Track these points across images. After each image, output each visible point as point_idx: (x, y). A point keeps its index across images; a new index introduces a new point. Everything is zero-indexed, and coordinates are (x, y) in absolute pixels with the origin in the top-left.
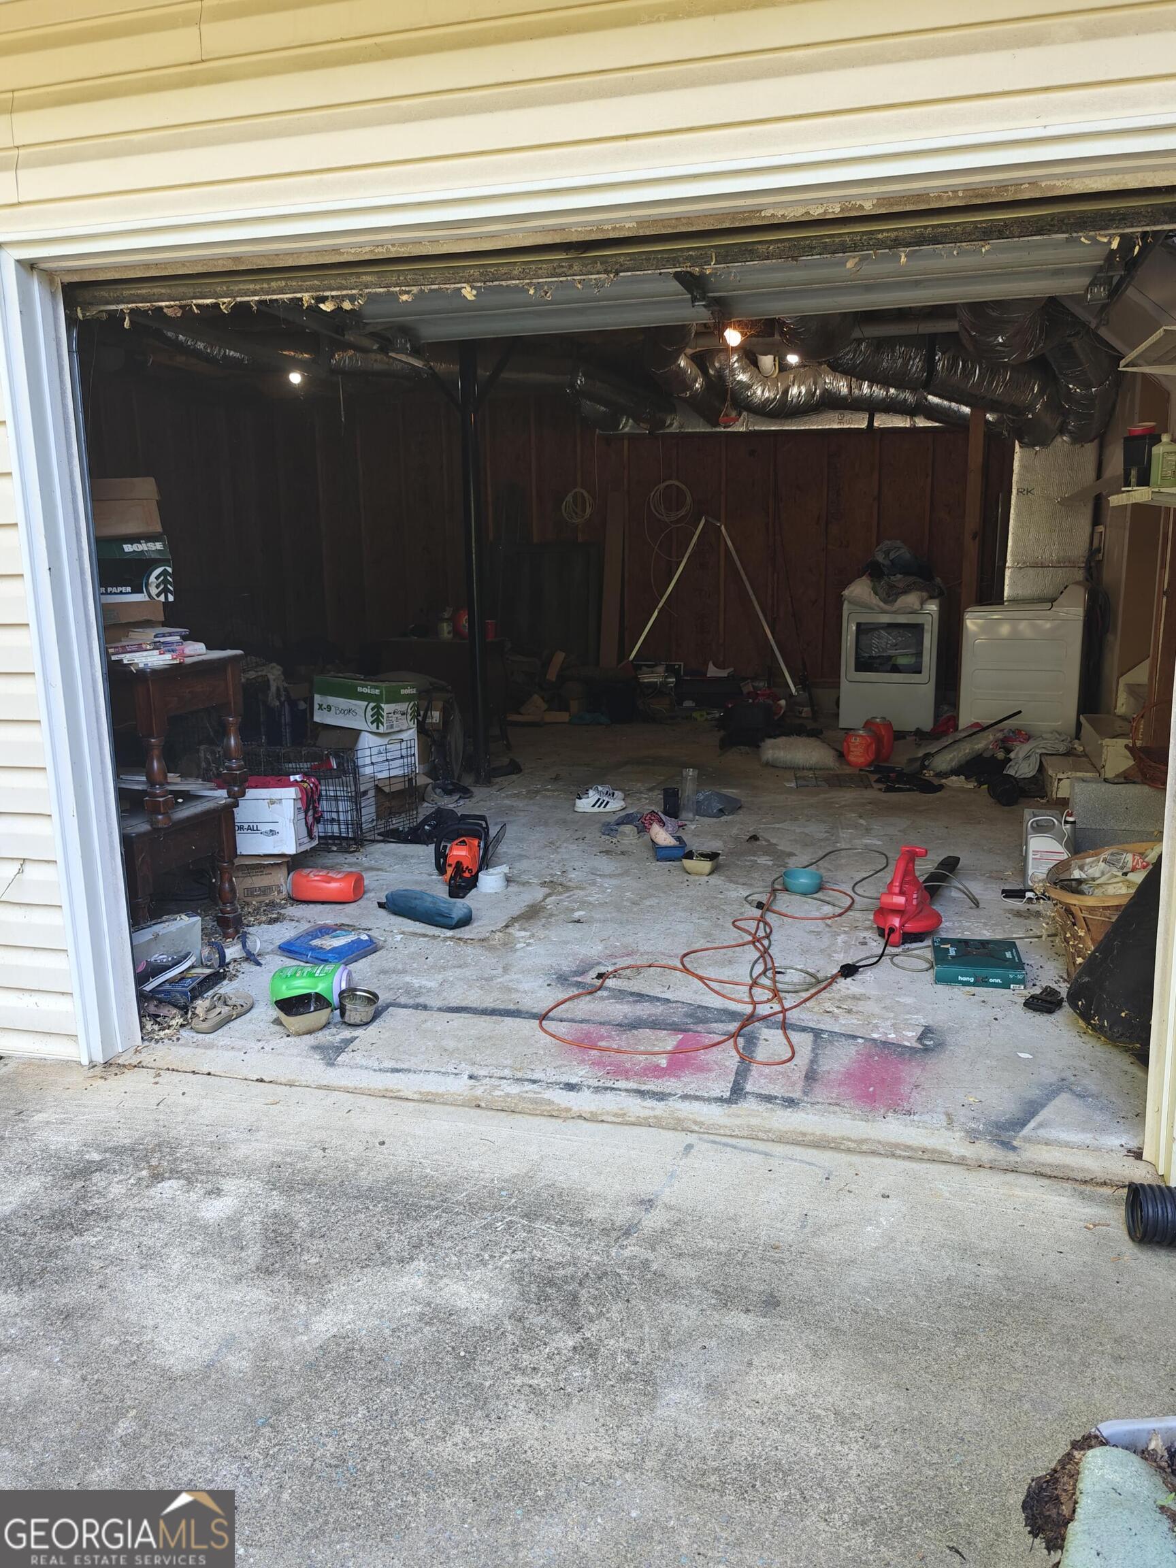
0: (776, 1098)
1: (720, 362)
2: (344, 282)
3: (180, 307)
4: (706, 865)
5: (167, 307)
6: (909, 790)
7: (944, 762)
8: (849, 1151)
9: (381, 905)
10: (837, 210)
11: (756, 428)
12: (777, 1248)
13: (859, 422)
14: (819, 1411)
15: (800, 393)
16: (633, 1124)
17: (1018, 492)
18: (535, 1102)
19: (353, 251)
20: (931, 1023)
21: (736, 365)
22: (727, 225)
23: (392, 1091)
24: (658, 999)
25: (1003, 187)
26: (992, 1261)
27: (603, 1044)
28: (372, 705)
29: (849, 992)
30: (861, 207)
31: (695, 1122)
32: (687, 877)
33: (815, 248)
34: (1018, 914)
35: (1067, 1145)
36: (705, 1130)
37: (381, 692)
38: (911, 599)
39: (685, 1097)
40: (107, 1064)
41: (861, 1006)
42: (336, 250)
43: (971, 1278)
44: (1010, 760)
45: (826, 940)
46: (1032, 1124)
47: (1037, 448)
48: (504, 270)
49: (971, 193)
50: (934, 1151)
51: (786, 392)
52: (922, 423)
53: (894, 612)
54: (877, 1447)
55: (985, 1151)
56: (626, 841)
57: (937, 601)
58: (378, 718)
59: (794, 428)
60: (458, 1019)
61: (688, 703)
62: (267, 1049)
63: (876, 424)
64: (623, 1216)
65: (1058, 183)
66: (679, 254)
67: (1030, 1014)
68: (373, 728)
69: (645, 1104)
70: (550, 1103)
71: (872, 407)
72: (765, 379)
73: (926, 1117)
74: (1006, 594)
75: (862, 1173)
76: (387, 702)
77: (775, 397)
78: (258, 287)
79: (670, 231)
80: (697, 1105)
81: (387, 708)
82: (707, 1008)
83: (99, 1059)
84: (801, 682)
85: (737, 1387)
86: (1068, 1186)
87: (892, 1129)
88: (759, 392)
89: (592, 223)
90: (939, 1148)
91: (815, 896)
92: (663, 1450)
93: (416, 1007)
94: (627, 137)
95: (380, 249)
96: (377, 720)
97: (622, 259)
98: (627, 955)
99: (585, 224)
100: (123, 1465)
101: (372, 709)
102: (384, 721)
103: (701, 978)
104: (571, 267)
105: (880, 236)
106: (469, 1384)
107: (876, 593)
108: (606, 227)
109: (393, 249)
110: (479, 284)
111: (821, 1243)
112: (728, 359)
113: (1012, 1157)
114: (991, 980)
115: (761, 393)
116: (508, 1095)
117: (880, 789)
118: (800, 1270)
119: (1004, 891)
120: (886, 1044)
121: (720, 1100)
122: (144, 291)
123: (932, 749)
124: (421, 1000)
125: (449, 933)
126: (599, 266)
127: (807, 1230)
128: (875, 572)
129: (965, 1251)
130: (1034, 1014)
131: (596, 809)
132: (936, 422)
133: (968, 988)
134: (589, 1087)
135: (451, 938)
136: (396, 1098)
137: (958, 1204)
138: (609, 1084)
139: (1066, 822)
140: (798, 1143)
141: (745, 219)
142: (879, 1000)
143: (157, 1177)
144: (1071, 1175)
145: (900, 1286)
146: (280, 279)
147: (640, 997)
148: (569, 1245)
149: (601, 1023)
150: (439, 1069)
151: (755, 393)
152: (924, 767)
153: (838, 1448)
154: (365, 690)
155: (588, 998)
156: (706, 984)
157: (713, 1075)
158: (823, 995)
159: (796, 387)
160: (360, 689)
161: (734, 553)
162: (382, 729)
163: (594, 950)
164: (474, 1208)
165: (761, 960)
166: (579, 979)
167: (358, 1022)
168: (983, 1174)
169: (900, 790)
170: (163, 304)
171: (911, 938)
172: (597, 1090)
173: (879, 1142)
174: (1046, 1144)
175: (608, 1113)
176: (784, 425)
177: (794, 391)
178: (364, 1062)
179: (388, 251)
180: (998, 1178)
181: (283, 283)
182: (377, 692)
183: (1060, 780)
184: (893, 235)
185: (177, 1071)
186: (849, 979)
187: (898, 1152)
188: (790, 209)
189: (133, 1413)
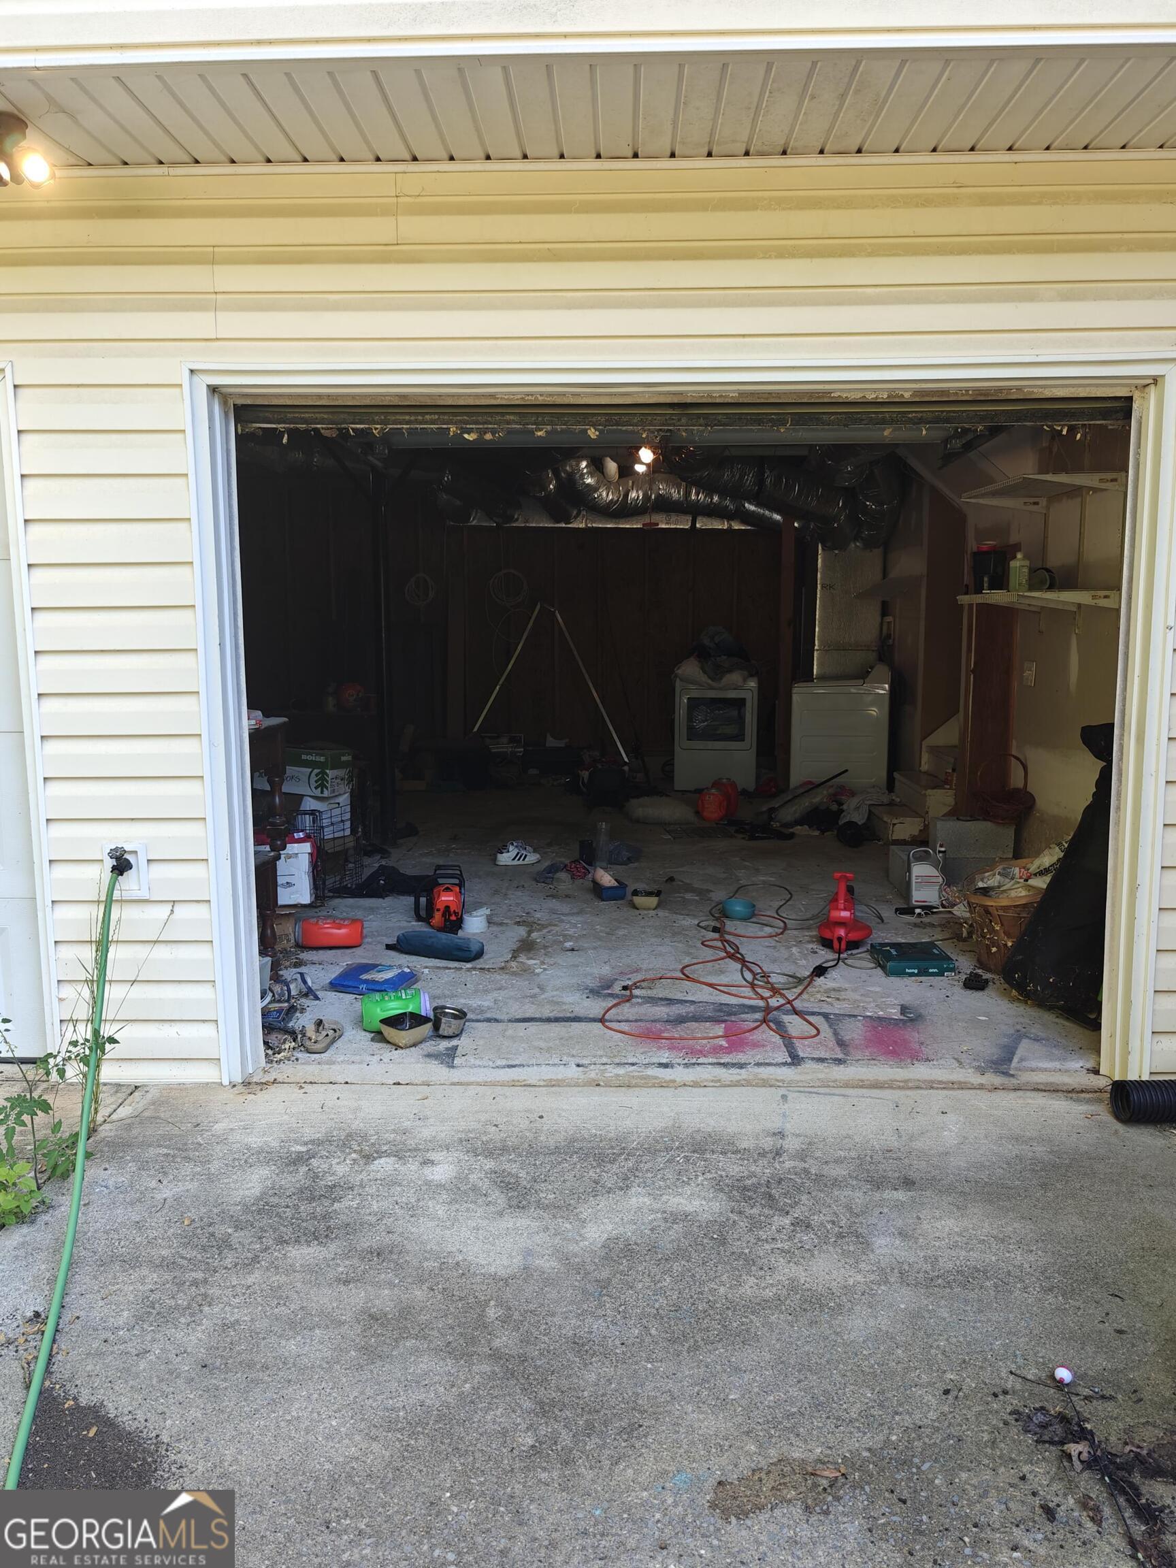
0: (827, 1059)
1: (571, 466)
2: (489, 419)
3: (338, 429)
4: (653, 901)
5: (322, 428)
6: (769, 838)
7: (789, 813)
8: (899, 1088)
9: (389, 947)
10: (885, 396)
11: (594, 525)
12: (891, 1151)
13: (684, 524)
14: (982, 1238)
15: (638, 497)
16: (729, 1086)
17: (822, 587)
18: (642, 1078)
19: (506, 397)
20: (902, 1002)
21: (585, 471)
22: (805, 400)
23: (518, 1081)
24: (686, 1001)
25: (1000, 390)
26: (1038, 1143)
27: (665, 1035)
28: (316, 771)
29: (828, 986)
30: (902, 395)
31: (777, 1080)
32: (637, 912)
33: (863, 420)
34: (915, 925)
35: (1046, 1070)
36: (789, 1085)
37: (326, 759)
38: (735, 677)
39: (758, 1064)
40: (247, 1084)
41: (843, 995)
42: (492, 396)
43: (1030, 1154)
44: (842, 811)
45: (783, 951)
46: (1015, 1060)
47: (836, 552)
48: (625, 419)
49: (977, 392)
50: (960, 1083)
51: (626, 495)
52: (737, 526)
53: (720, 689)
54: (1032, 1251)
55: (991, 1079)
56: (562, 887)
57: (756, 679)
58: (323, 782)
59: (628, 526)
60: (533, 1028)
61: (533, 771)
62: (385, 1060)
63: (698, 526)
64: (768, 1143)
65: (1035, 390)
66: (764, 416)
67: (969, 992)
68: (318, 792)
69: (730, 1071)
70: (656, 1078)
71: (696, 511)
72: (609, 484)
73: (942, 1062)
74: (815, 673)
75: (919, 1101)
76: (332, 769)
77: (618, 500)
78: (413, 418)
79: (763, 401)
80: (771, 1069)
81: (331, 773)
82: (728, 1005)
83: (238, 1079)
84: (633, 750)
85: (919, 1231)
86: (1060, 1094)
87: (920, 1071)
88: (604, 494)
89: (704, 392)
90: (962, 1080)
91: (751, 920)
92: (896, 1271)
93: (489, 1020)
94: (744, 336)
95: (530, 398)
96: (322, 785)
97: (720, 417)
98: (635, 972)
99: (699, 392)
100: (514, 1333)
101: (317, 775)
102: (328, 785)
103: (711, 985)
104: (679, 420)
105: (910, 416)
106: (733, 1253)
107: (705, 672)
108: (714, 395)
109: (540, 398)
110: (600, 427)
111: (918, 1145)
112: (578, 465)
113: (1014, 1081)
114: (931, 971)
115: (606, 495)
116: (618, 1075)
117: (743, 838)
118: (915, 1162)
119: (897, 910)
120: (880, 1019)
121: (785, 1064)
122: (307, 415)
123: (775, 803)
124: (488, 1015)
125: (469, 965)
126: (702, 421)
127: (904, 1138)
128: (702, 654)
129: (1017, 1139)
130: (972, 991)
131: (516, 862)
132: (750, 525)
133: (913, 978)
134: (679, 1064)
135: (474, 969)
136: (525, 1086)
137: (996, 1112)
138: (694, 1061)
139: (940, 852)
140: (861, 1087)
141: (819, 397)
142: (855, 990)
143: (368, 1158)
144: (1060, 1088)
145: (988, 1164)
146: (435, 413)
147: (670, 1001)
148: (742, 1165)
149: (652, 1021)
150: (547, 1062)
151: (601, 495)
152: (771, 819)
153: (1008, 1255)
154: (309, 758)
155: (628, 1004)
156: (716, 989)
157: (768, 1048)
158: (809, 989)
159: (635, 492)
160: (304, 757)
161: (567, 634)
162: (326, 794)
163: (606, 970)
164: (652, 1152)
165: (744, 969)
166: (609, 992)
167: (451, 1034)
168: (1001, 1093)
169: (762, 838)
170: (319, 426)
171: (854, 945)
172: (686, 1065)
173: (919, 1080)
174: (1032, 1071)
175: (707, 1081)
176: (619, 524)
177: (633, 495)
178: (478, 1062)
179: (536, 399)
180: (1012, 1095)
181: (437, 417)
182: (322, 759)
183: (894, 824)
184: (919, 415)
185: (315, 1083)
186: (822, 978)
187: (935, 1085)
188: (852, 393)
189: (492, 1303)
